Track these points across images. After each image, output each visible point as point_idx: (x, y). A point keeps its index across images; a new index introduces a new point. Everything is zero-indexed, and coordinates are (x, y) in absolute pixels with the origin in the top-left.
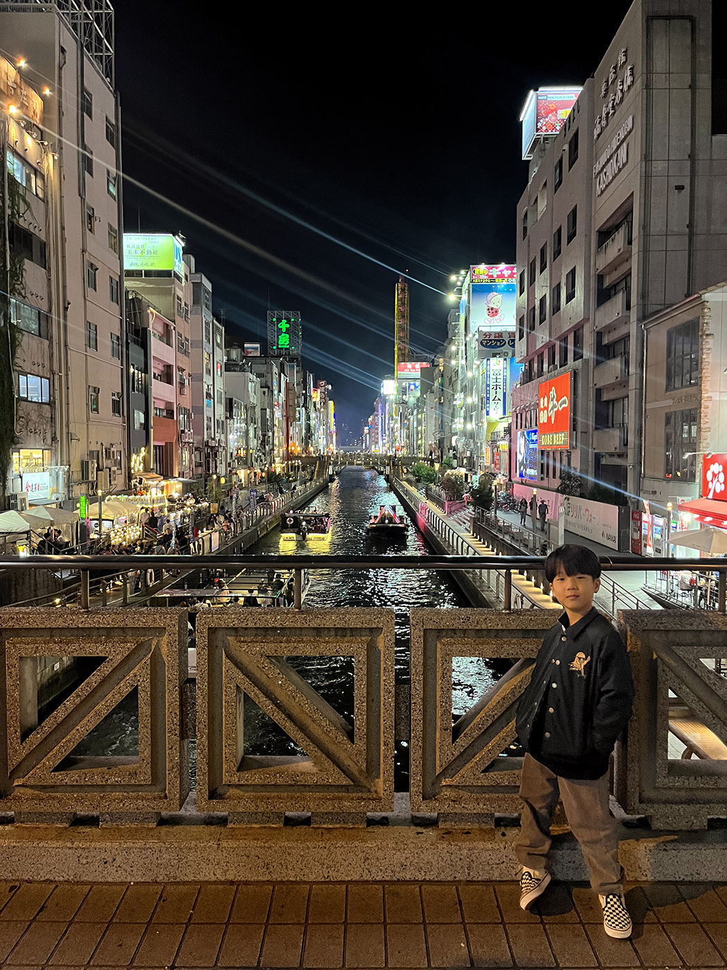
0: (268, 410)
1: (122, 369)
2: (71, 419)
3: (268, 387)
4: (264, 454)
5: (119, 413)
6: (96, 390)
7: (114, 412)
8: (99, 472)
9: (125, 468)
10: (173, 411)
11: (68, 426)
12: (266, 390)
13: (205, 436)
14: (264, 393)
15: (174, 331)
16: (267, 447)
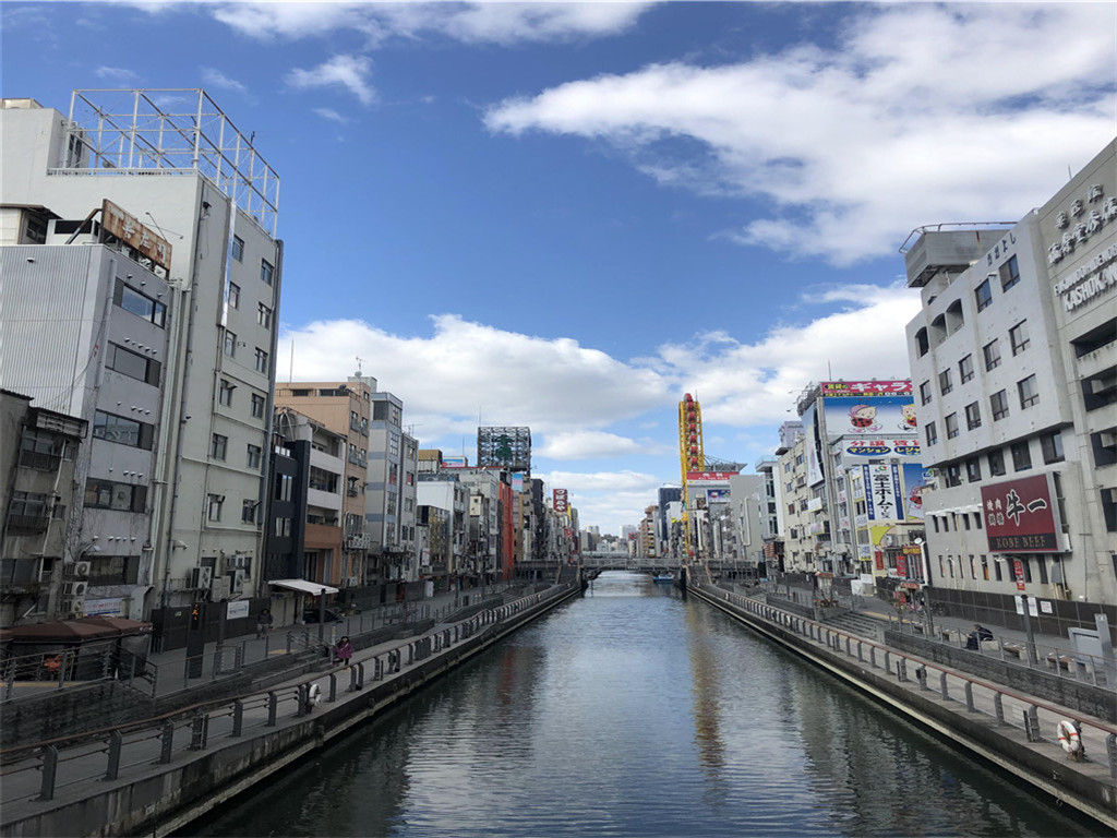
0: (481, 518)
1: (262, 479)
2: (177, 526)
3: (483, 496)
4: (475, 560)
5: (252, 520)
6: (218, 500)
7: (244, 519)
8: (215, 580)
9: (256, 575)
10: (337, 519)
11: (169, 533)
12: (479, 498)
13: (385, 544)
14: (476, 501)
15: (344, 444)
16: (479, 554)
